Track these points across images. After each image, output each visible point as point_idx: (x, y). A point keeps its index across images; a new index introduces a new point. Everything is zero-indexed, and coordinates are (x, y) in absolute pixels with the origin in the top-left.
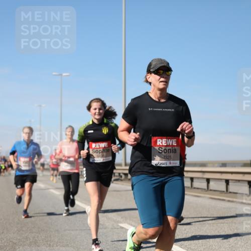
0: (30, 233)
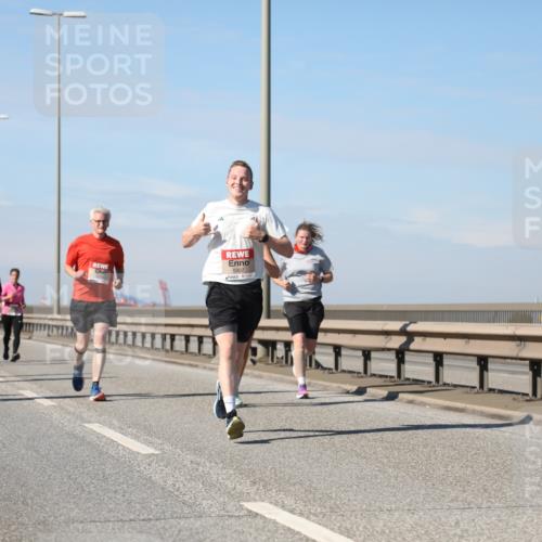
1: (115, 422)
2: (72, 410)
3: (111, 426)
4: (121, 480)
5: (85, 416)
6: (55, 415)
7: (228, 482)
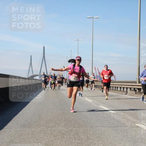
0: (73, 127)
1: (106, 105)
2: (96, 103)
3: (105, 106)
4: (108, 118)
5: (99, 104)
6: (93, 104)
7: (132, 120)
